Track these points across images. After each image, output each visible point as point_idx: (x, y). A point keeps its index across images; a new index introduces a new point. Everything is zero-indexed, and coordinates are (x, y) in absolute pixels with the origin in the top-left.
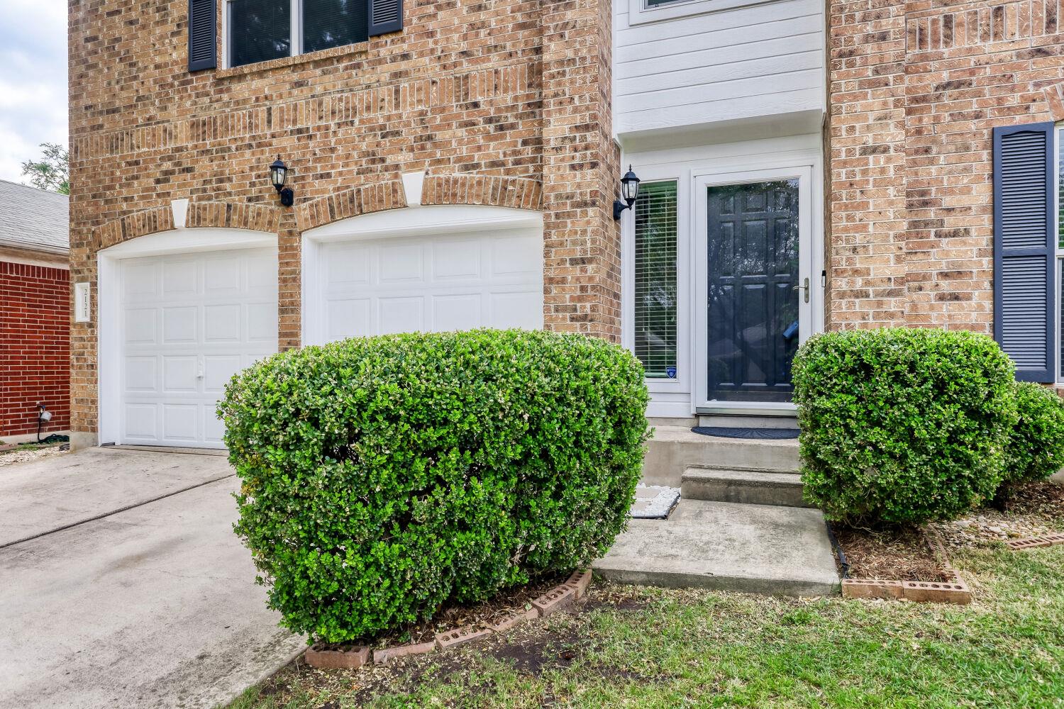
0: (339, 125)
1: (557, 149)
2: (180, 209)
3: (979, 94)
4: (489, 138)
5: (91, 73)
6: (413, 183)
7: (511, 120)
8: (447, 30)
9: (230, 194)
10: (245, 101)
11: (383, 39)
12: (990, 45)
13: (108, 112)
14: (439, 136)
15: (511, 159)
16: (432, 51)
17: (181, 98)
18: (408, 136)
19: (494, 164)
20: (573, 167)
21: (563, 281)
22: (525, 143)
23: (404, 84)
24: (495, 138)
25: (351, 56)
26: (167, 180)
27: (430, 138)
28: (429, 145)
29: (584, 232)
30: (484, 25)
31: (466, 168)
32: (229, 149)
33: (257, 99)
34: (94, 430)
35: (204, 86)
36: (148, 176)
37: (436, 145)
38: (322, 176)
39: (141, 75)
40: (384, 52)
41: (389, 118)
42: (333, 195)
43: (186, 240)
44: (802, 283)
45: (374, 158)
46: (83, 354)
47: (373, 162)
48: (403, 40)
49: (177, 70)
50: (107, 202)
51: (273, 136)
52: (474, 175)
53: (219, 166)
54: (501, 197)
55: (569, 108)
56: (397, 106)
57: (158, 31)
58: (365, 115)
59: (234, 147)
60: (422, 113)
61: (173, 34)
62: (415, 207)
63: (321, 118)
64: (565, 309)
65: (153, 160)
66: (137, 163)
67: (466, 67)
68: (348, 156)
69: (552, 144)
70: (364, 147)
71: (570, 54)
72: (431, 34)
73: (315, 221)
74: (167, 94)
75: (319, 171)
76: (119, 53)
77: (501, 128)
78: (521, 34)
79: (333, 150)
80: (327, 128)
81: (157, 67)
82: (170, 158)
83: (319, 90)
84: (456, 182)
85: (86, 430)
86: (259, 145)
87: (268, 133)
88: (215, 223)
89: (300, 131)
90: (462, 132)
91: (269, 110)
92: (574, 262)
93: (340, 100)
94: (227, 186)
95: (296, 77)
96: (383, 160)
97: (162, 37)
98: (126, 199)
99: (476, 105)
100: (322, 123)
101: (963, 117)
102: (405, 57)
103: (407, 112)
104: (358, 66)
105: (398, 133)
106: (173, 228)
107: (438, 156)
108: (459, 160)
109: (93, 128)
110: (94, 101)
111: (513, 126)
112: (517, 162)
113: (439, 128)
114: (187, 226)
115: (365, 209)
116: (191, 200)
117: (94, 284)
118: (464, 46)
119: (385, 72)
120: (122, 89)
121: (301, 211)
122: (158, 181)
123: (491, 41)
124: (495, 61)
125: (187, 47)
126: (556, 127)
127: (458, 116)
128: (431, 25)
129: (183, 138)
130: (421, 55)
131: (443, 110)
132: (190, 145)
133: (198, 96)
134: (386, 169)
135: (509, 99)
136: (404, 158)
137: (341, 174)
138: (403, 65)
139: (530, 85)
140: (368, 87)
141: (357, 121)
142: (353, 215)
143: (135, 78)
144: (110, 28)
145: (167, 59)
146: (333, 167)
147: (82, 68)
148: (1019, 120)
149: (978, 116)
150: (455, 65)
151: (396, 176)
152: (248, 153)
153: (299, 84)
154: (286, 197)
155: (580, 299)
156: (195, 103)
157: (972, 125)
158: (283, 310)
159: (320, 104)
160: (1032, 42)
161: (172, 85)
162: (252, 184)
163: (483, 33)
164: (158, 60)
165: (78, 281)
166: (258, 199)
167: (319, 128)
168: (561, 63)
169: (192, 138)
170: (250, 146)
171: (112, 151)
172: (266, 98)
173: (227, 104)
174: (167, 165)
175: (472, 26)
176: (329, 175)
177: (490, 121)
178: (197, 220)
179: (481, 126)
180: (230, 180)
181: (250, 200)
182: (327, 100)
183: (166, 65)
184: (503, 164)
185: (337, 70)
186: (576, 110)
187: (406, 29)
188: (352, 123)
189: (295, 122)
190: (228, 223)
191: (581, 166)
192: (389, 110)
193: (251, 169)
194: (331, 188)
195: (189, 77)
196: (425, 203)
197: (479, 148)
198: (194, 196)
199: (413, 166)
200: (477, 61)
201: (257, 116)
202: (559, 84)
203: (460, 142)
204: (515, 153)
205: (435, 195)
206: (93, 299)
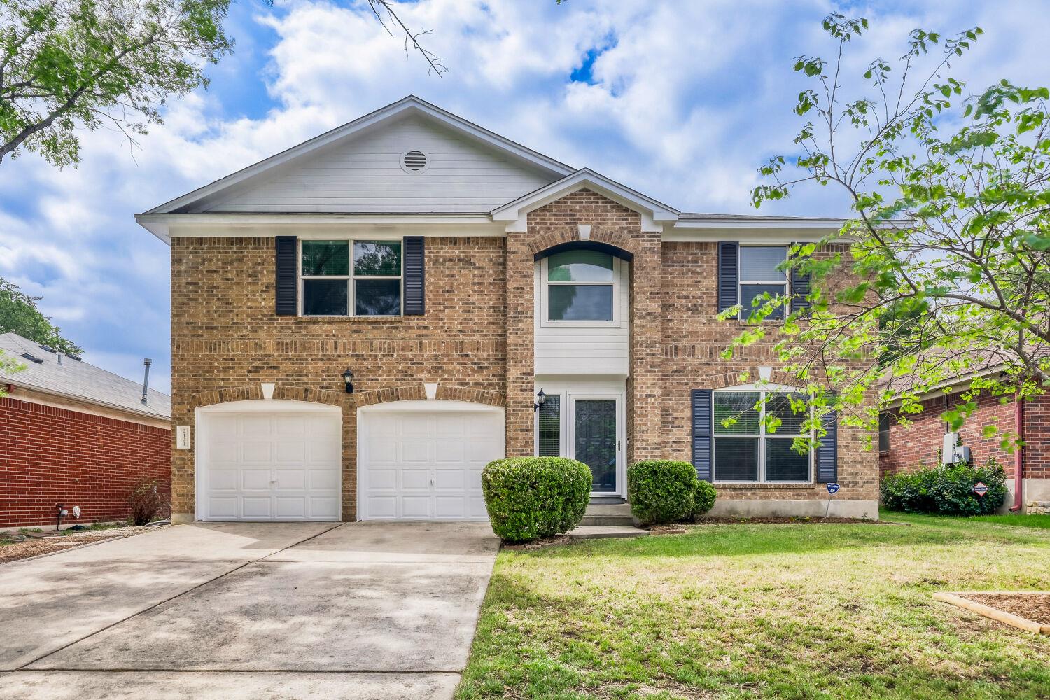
0: (384, 356)
1: (514, 382)
2: (268, 388)
3: (687, 376)
4: (474, 371)
5: (192, 303)
6: (431, 389)
7: (486, 365)
8: (451, 319)
9: (307, 384)
10: (318, 336)
11: (412, 317)
12: (690, 359)
13: (207, 328)
14: (446, 367)
15: (486, 383)
16: (442, 327)
17: (269, 328)
18: (428, 365)
19: (477, 384)
20: (522, 390)
21: (517, 438)
22: (494, 376)
23: (425, 341)
24: (478, 372)
25: (391, 323)
26: (259, 372)
27: (440, 368)
28: (440, 371)
29: (527, 418)
30: (471, 319)
31: (462, 384)
32: (307, 360)
33: (327, 336)
34: (193, 512)
35: (287, 323)
36: (242, 368)
37: (444, 372)
38: (372, 380)
39: (236, 311)
40: (412, 324)
41: (416, 356)
42: (381, 390)
43: (268, 404)
44: (617, 443)
45: (405, 374)
46: (184, 467)
47: (406, 376)
48: (425, 320)
49: (265, 312)
50: (206, 380)
51: (339, 356)
52: (466, 387)
53: (298, 368)
54: (481, 399)
55: (520, 365)
56: (421, 350)
57: (250, 288)
58: (401, 353)
59: (310, 359)
60: (435, 356)
61: (262, 292)
62: (432, 400)
63: (372, 351)
64: (518, 450)
65: (247, 360)
66: (232, 360)
67: (461, 337)
68: (390, 372)
69: (511, 379)
70: (400, 368)
71: (520, 341)
72: (442, 319)
73: (368, 402)
74: (258, 324)
75: (370, 377)
76: (217, 296)
77: (481, 368)
78: (491, 327)
79: (380, 368)
80: (376, 356)
81: (249, 308)
82: (259, 360)
83: (370, 336)
84: (456, 390)
85: (187, 512)
86: (329, 360)
87: (335, 354)
88: (296, 398)
89: (357, 356)
90: (459, 367)
91: (336, 343)
92: (522, 430)
93: (385, 343)
94: (306, 379)
95: (354, 327)
96: (412, 376)
97: (253, 292)
98: (223, 380)
99: (467, 356)
100: (373, 353)
101: (682, 384)
102: (426, 328)
103: (426, 354)
104: (397, 328)
105: (421, 364)
106: (262, 398)
107: (446, 376)
108: (458, 380)
109: (194, 336)
110: (195, 320)
111: (487, 368)
112: (489, 384)
113: (445, 364)
114: (274, 397)
115: (401, 398)
116: (277, 384)
117: (193, 428)
118: (460, 327)
119: (414, 333)
120: (219, 316)
121: (358, 396)
122: (250, 372)
123: (475, 328)
124: (477, 337)
125: (274, 300)
126: (513, 373)
127: (457, 359)
128: (441, 315)
129: (271, 348)
130: (435, 328)
131: (448, 356)
132: (276, 354)
133: (282, 328)
134: (414, 380)
135: (485, 355)
136: (424, 376)
137: (385, 380)
138: (425, 332)
139: (496, 351)
140: (403, 339)
141: (395, 355)
142: (393, 400)
143: (231, 312)
144: (209, 280)
145: (258, 304)
146: (380, 376)
147: (181, 300)
148: (700, 387)
149: (686, 384)
150: (455, 336)
151: (421, 384)
152: (320, 364)
153: (357, 332)
154: (349, 389)
155: (525, 446)
156: (280, 332)
157: (685, 387)
158: (345, 446)
159: (371, 344)
160: (705, 360)
161: (262, 320)
162: (325, 380)
163: (471, 323)
164: (249, 304)
165: (179, 425)
166: (327, 388)
167: (370, 356)
168: (516, 345)
169: (278, 350)
170: (322, 360)
171: (210, 351)
172: (334, 336)
173: (306, 336)
174: (258, 364)
175: (465, 319)
176: (377, 380)
177: (475, 364)
178: (280, 395)
179: (470, 366)
180: (307, 376)
181: (322, 388)
182: (375, 342)
183: (257, 308)
184: (482, 384)
185: (383, 328)
186: (523, 366)
187: (426, 315)
188: (392, 356)
189: (354, 350)
190: (306, 399)
191: (526, 390)
192: (416, 351)
193: (323, 372)
194: (379, 386)
195: (276, 317)
196: (438, 397)
197: (469, 376)
198: (280, 383)
199: (430, 380)
200: (468, 336)
201: (327, 344)
202: (515, 354)
203: (458, 372)
204: (488, 380)
205: (444, 395)
206: (192, 435)
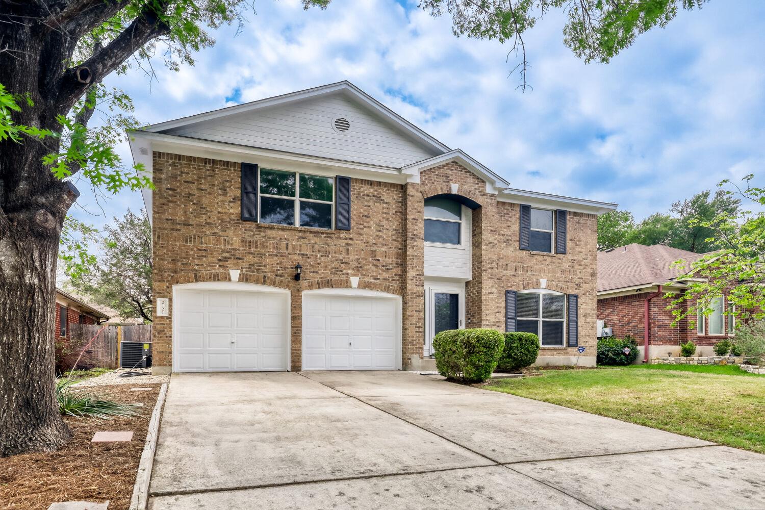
0: (322, 256)
1: (412, 280)
2: (235, 274)
3: (503, 282)
4: (383, 271)
5: (171, 205)
6: (355, 281)
7: (391, 267)
8: (368, 235)
9: (265, 272)
10: (274, 238)
11: (342, 231)
12: (505, 272)
13: (184, 225)
14: (365, 267)
15: (391, 279)
16: (362, 240)
17: (236, 229)
18: (353, 264)
19: (385, 279)
20: (416, 285)
21: (413, 316)
22: (396, 275)
23: (350, 248)
24: (385, 272)
25: (327, 233)
26: (227, 261)
27: (361, 267)
28: (361, 269)
29: (419, 303)
30: (381, 236)
31: (375, 279)
32: (265, 254)
33: (281, 239)
34: (171, 365)
35: (250, 227)
36: (213, 257)
37: (363, 270)
38: (314, 272)
39: (209, 214)
40: (342, 235)
41: (344, 258)
42: (320, 280)
43: (234, 285)
44: (459, 321)
45: (337, 269)
46: (164, 331)
47: (338, 271)
48: (350, 234)
49: (232, 217)
50: (183, 264)
51: (289, 254)
52: (378, 281)
53: (259, 260)
54: (387, 289)
55: (415, 269)
56: (348, 254)
57: (221, 198)
58: (334, 255)
59: (267, 254)
60: (358, 259)
61: (230, 202)
62: (355, 288)
63: (313, 252)
64: (413, 324)
65: (217, 251)
66: (205, 250)
67: (375, 248)
68: (326, 267)
69: (410, 278)
70: (333, 265)
71: (416, 254)
72: (362, 235)
73: (311, 287)
74: (227, 225)
75: (312, 270)
76: (192, 201)
77: (388, 269)
78: (394, 243)
79: (319, 264)
80: (316, 256)
81: (219, 212)
82: (228, 252)
83: (313, 242)
84: (371, 283)
85: (165, 365)
86: (281, 256)
87: (287, 253)
88: (257, 282)
89: (303, 254)
90: (373, 268)
91: (287, 244)
92: (416, 311)
93: (323, 247)
94: (264, 269)
95: (300, 234)
96: (342, 271)
97: (223, 201)
98: (197, 265)
99: (378, 260)
100: (314, 254)
101: (500, 286)
102: (351, 239)
103: (351, 257)
104: (331, 237)
105: (348, 263)
106: (230, 280)
107: (364, 273)
108: (372, 276)
109: (173, 229)
110: (174, 217)
111: (391, 269)
112: (393, 280)
113: (364, 264)
114: (239, 280)
115: (334, 286)
116: (242, 271)
117: (171, 300)
118: (374, 241)
119: (343, 242)
120: (195, 216)
121: (303, 283)
122: (220, 260)
123: (383, 242)
124: (385, 249)
125: (240, 209)
126: (411, 274)
127: (372, 262)
128: (362, 232)
129: (236, 243)
130: (358, 240)
131: (366, 259)
132: (241, 249)
133: (246, 230)
134: (343, 274)
135: (390, 261)
136: (350, 272)
137: (323, 273)
138: (350, 242)
139: (397, 258)
140: (335, 245)
141: (330, 256)
142: (328, 287)
143: (204, 214)
144: (186, 188)
145: (227, 211)
146: (319, 270)
147: (161, 201)
148: (510, 289)
149: (503, 287)
150: (371, 246)
151: (347, 277)
152: (275, 258)
153: (303, 238)
154: (297, 277)
155: (418, 322)
156: (245, 233)
157: (502, 289)
158: (293, 318)
159: (313, 247)
160: (513, 273)
161: (229, 222)
162: (279, 270)
163: (381, 239)
164: (220, 210)
165: (159, 297)
166: (281, 276)
167: (312, 255)
168: (413, 256)
169: (242, 246)
170: (277, 256)
171: (187, 242)
172: (286, 239)
173: (264, 237)
174: (227, 255)
175: (377, 236)
176: (317, 272)
177: (383, 266)
178: (244, 279)
179: (380, 267)
180: (265, 266)
181: (276, 276)
182: (316, 246)
183: (226, 213)
184: (388, 280)
185: (321, 237)
186: (417, 270)
187: (351, 230)
188: (328, 256)
189: (300, 251)
190: (264, 283)
191: (419, 285)
192: (344, 255)
193: (277, 264)
194: (318, 277)
195: (241, 221)
196: (359, 287)
197: (380, 274)
198: (244, 270)
199: (354, 275)
200: (379, 247)
201: (280, 245)
202: (412, 261)
203: (373, 270)
204: (392, 277)
205: (364, 285)
206: (171, 306)
